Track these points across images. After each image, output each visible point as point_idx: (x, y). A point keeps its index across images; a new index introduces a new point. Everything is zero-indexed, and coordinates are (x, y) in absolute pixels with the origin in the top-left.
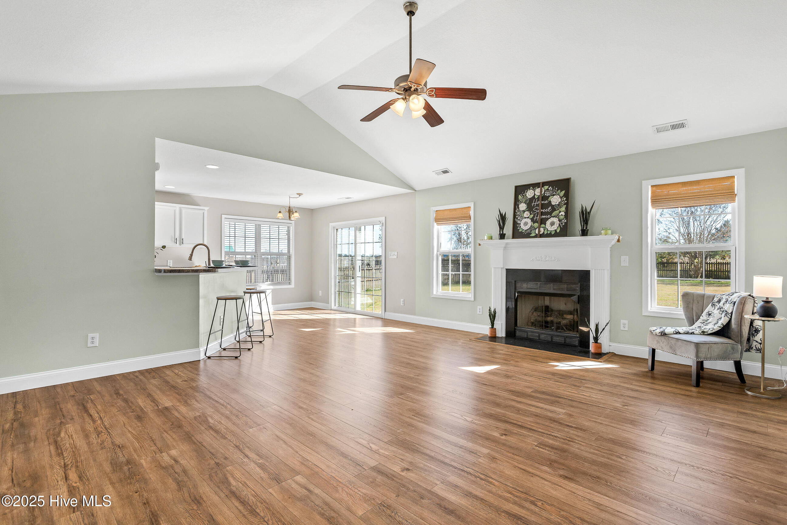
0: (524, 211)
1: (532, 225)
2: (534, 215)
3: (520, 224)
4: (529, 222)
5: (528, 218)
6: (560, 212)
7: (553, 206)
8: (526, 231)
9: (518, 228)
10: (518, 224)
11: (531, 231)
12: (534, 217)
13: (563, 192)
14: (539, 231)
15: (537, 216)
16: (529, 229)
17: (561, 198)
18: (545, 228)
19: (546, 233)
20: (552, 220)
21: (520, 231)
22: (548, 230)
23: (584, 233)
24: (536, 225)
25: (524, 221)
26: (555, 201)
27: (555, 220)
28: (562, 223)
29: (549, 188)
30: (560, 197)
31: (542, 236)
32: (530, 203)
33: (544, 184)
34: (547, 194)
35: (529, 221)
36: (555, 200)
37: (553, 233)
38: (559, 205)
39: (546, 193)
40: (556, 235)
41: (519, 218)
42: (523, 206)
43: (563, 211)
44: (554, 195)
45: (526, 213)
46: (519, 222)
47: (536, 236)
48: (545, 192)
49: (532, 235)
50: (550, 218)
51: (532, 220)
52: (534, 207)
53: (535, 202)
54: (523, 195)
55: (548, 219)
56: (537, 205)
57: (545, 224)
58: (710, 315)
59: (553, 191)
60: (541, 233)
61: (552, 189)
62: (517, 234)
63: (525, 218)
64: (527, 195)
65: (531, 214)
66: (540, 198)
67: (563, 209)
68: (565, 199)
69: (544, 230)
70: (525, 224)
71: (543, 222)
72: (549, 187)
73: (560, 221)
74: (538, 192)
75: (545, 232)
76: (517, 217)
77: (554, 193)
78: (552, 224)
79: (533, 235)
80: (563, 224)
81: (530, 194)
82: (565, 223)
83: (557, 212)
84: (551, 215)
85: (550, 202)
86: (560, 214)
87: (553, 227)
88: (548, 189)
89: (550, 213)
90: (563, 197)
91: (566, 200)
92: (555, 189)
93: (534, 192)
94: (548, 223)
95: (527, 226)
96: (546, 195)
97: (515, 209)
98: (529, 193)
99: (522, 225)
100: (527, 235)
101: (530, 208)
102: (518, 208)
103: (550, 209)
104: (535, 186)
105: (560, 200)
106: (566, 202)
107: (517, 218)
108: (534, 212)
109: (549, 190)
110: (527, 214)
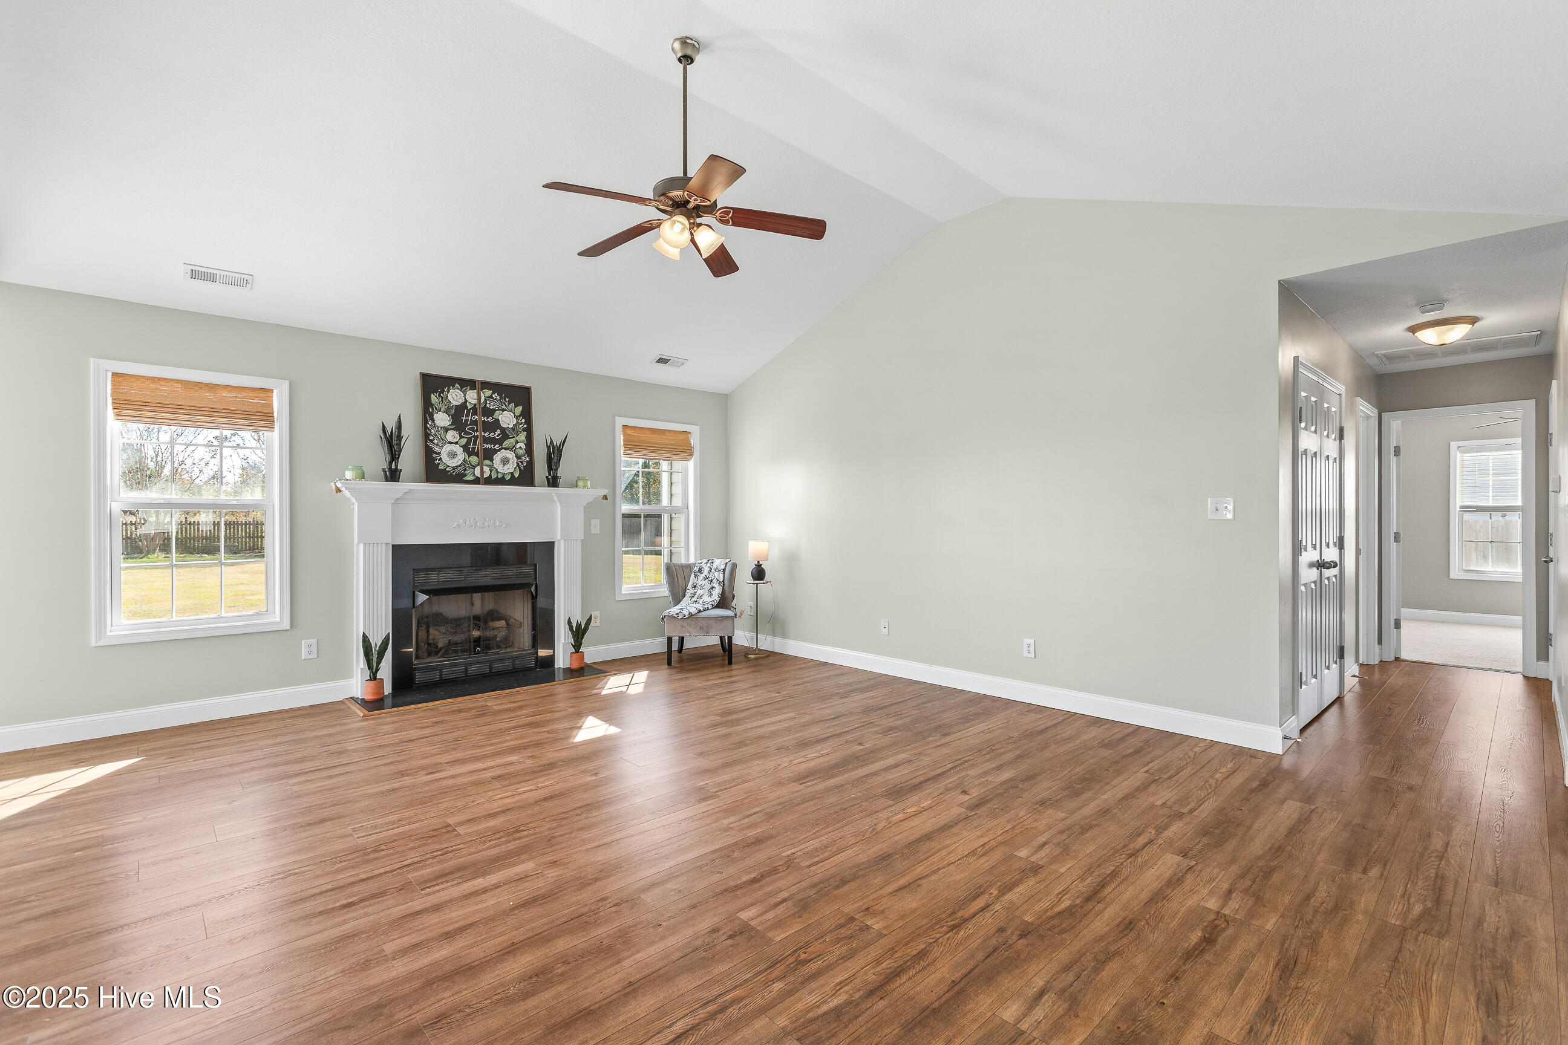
0: (446, 430)
1: (467, 458)
2: (469, 440)
3: (440, 453)
4: (458, 453)
5: (456, 443)
6: (517, 442)
7: (503, 430)
8: (454, 468)
9: (437, 462)
10: (436, 453)
11: (465, 470)
12: (468, 443)
13: (520, 408)
14: (482, 472)
15: (475, 444)
16: (460, 466)
17: (517, 417)
18: (492, 468)
19: (494, 477)
20: (504, 454)
21: (441, 467)
22: (497, 472)
23: (553, 482)
24: (474, 459)
25: (448, 449)
26: (507, 421)
27: (510, 455)
28: (522, 462)
29: (494, 396)
30: (515, 415)
31: (489, 481)
32: (458, 413)
33: (485, 385)
34: (491, 405)
35: (459, 450)
36: (507, 419)
37: (508, 478)
38: (513, 429)
39: (488, 402)
40: (513, 481)
41: (436, 441)
42: (442, 419)
43: (521, 442)
44: (503, 410)
45: (451, 433)
46: (436, 449)
47: (477, 481)
48: (486, 400)
49: (467, 478)
50: (499, 450)
51: (465, 448)
52: (466, 424)
53: (467, 416)
54: (440, 396)
55: (495, 451)
56: (475, 422)
57: (492, 460)
58: (695, 587)
59: (501, 402)
60: (486, 475)
61: (498, 398)
62: (434, 472)
63: (450, 443)
64: (450, 398)
65: (461, 437)
66: (479, 411)
67: (522, 437)
68: (523, 421)
69: (491, 471)
70: (452, 454)
71: (489, 455)
72: (493, 393)
73: (518, 457)
74: (472, 396)
75: (492, 474)
76: (431, 438)
77: (504, 407)
78: (505, 461)
79: (470, 478)
80: (525, 464)
81: (455, 396)
82: (527, 462)
83: (512, 441)
84: (501, 445)
85: (497, 421)
86: (518, 446)
87: (507, 466)
88: (491, 397)
89: (500, 442)
90: (520, 416)
91: (525, 423)
92: (505, 400)
93: (465, 395)
94: (497, 458)
95: (456, 460)
96: (488, 406)
97: (426, 422)
98: (453, 395)
99: (444, 456)
100: (457, 477)
101: (458, 424)
102: (433, 421)
103: (498, 435)
104: (467, 384)
105: (515, 421)
106: (525, 426)
107: (432, 441)
108: (467, 433)
109: (493, 398)
110: (452, 435)
